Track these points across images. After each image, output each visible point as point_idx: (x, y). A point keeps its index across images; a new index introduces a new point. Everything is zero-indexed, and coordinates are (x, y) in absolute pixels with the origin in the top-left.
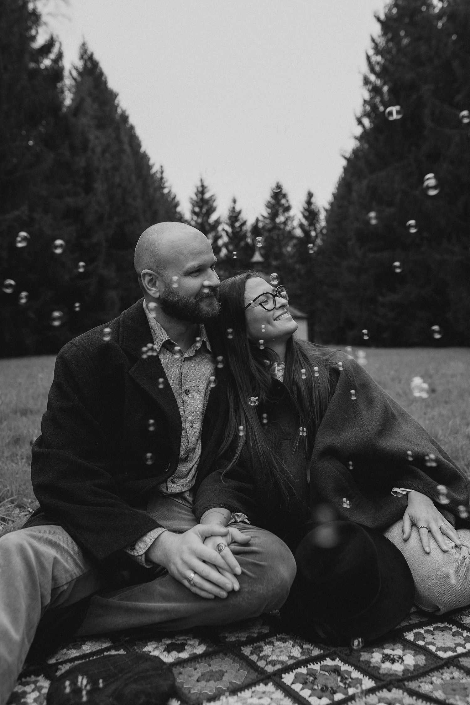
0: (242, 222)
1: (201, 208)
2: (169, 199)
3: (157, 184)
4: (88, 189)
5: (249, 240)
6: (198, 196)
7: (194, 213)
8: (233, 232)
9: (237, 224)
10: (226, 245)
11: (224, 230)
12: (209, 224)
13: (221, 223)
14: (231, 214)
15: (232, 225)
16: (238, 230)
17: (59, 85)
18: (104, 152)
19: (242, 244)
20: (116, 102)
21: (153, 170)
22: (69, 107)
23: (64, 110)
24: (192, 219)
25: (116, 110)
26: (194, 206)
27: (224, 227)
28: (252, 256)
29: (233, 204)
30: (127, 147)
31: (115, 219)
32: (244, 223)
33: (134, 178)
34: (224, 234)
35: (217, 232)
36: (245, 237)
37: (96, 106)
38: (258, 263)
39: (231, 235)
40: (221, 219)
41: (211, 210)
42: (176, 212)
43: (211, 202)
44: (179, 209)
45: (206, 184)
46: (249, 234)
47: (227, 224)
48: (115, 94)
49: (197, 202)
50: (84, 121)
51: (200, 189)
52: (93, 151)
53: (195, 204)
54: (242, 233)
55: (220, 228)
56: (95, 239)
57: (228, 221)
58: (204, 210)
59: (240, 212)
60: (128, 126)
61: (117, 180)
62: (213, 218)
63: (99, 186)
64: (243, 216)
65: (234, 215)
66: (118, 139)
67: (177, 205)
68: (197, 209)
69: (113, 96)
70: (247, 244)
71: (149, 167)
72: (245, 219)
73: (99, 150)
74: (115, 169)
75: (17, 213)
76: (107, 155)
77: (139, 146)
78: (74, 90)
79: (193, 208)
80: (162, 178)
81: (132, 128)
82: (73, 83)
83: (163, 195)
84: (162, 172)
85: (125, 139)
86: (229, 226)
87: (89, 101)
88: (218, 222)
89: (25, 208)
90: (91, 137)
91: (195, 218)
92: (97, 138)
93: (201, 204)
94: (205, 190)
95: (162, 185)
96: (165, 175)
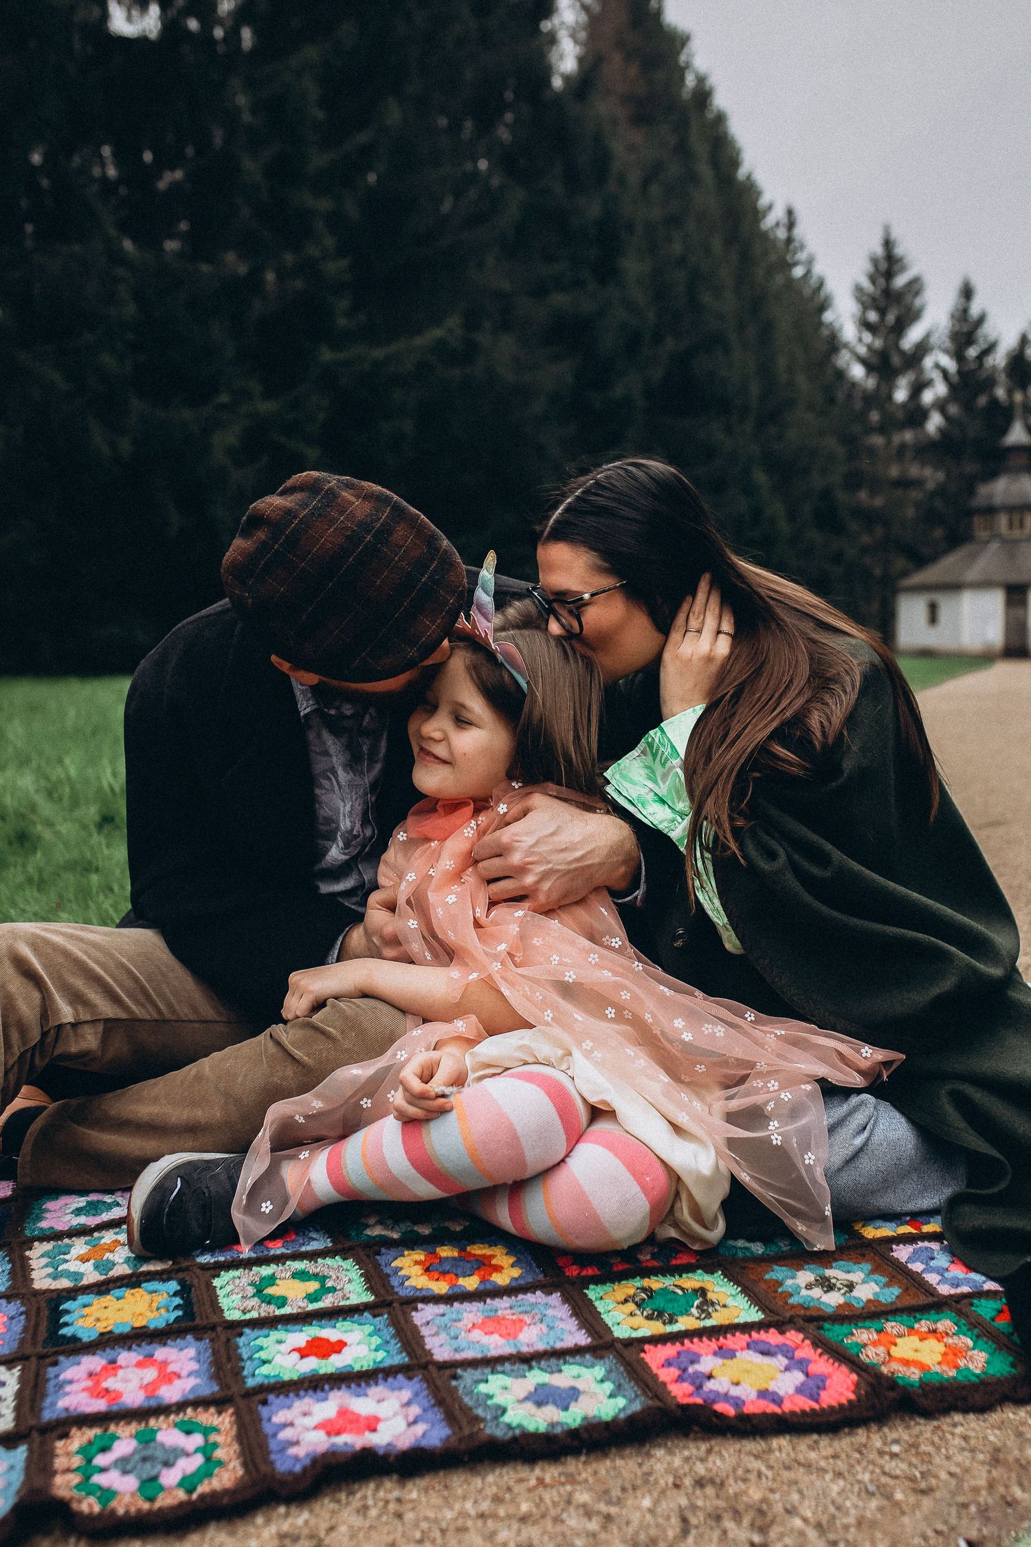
0: (984, 346)
1: (882, 312)
2: (807, 292)
3: (773, 257)
4: (607, 272)
5: (1000, 393)
6: (877, 283)
7: (866, 325)
8: (959, 372)
9: (972, 352)
10: (941, 405)
11: (937, 366)
12: (902, 353)
13: (932, 349)
14: (957, 328)
15: (959, 356)
16: (973, 366)
17: (546, 26)
18: (646, 182)
19: (982, 401)
20: (683, 58)
21: (769, 222)
22: (567, 78)
23: (557, 83)
24: (860, 340)
25: (682, 79)
26: (865, 308)
27: (940, 360)
28: (1005, 430)
29: (963, 300)
30: (705, 170)
31: (670, 343)
32: (990, 349)
33: (717, 244)
34: (936, 376)
35: (920, 371)
36: (990, 383)
37: (633, 71)
38: (1019, 449)
39: (956, 379)
40: (934, 340)
41: (909, 316)
42: (820, 324)
43: (908, 298)
44: (828, 316)
45: (899, 251)
46: (1002, 378)
47: (946, 351)
48: (682, 39)
49: (874, 299)
50: (605, 107)
51: (883, 266)
52: (622, 181)
53: (869, 301)
54: (984, 375)
55: (928, 362)
56: (618, 392)
57: (948, 344)
58: (891, 318)
59: (981, 320)
60: (710, 116)
61: (677, 248)
62: (914, 335)
63: (633, 266)
64: (990, 330)
65: (965, 329)
66: (683, 150)
67: (823, 307)
68: (873, 316)
69: (675, 42)
70: (994, 402)
71: (757, 215)
72: (992, 338)
73: (634, 178)
74: (674, 221)
75: (437, 333)
76: (655, 189)
77: (735, 163)
78: (583, 35)
79: (864, 313)
80: (789, 240)
81: (721, 118)
82: (583, 18)
83: (790, 281)
84: (791, 225)
85: (701, 149)
86: (951, 357)
87: (617, 58)
88: (923, 348)
89: (454, 322)
90: (617, 147)
91: (868, 337)
92: (631, 148)
93: (883, 303)
94: (896, 268)
95: (789, 258)
96: (798, 232)
